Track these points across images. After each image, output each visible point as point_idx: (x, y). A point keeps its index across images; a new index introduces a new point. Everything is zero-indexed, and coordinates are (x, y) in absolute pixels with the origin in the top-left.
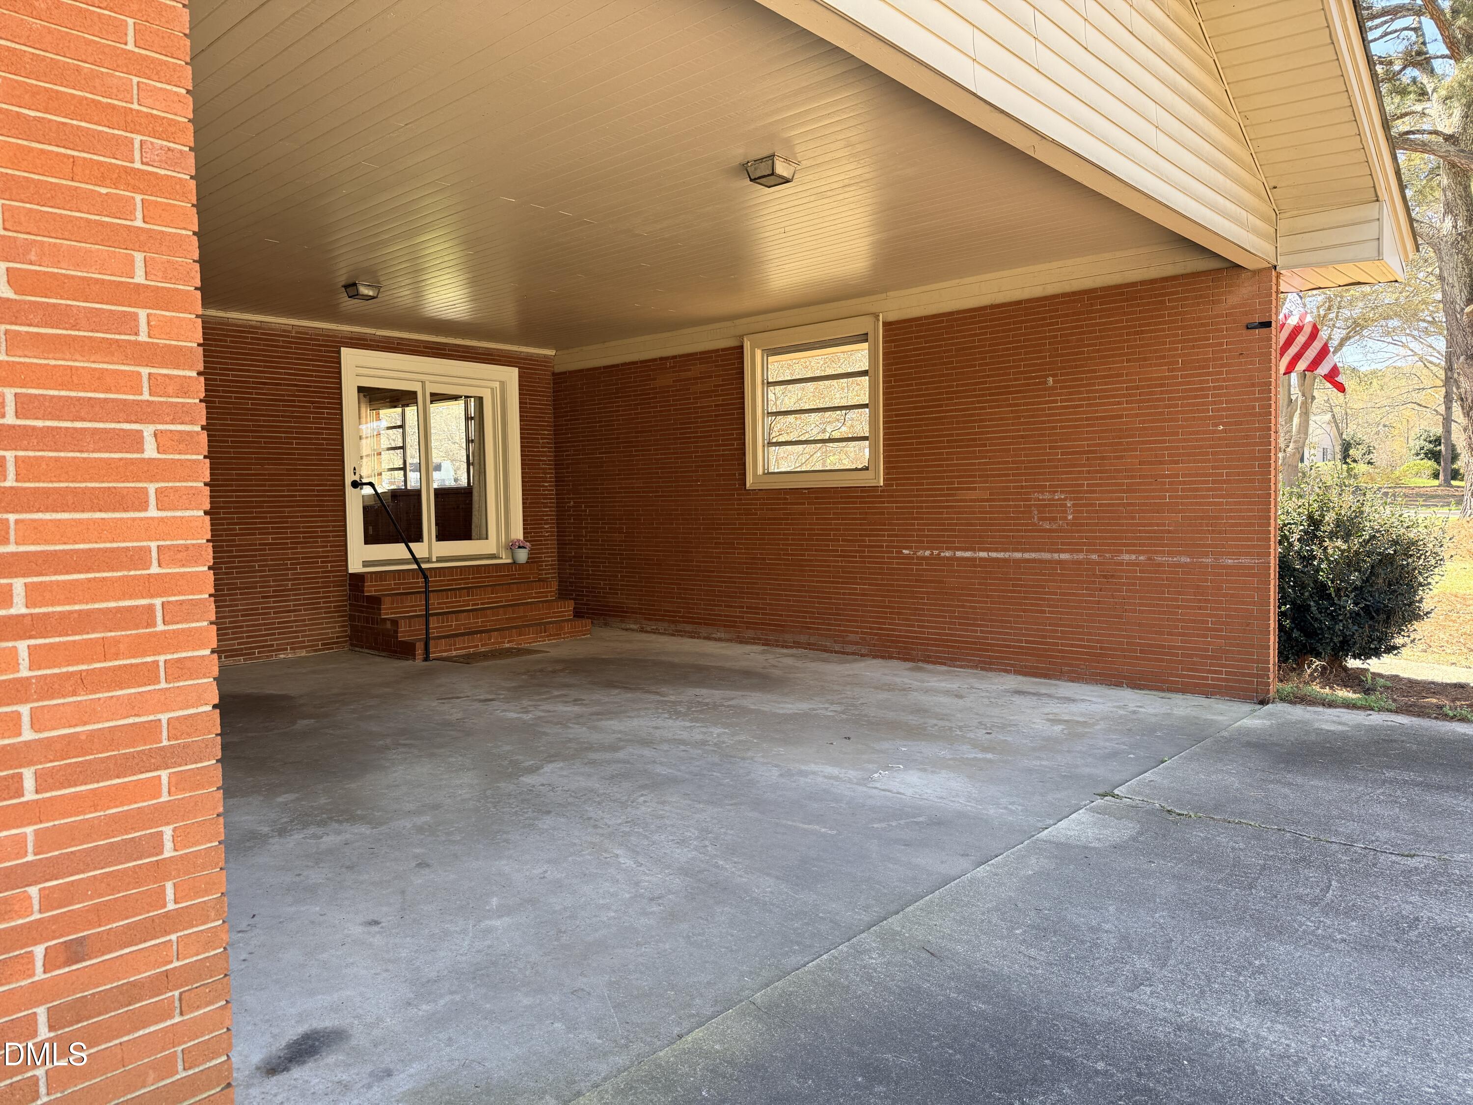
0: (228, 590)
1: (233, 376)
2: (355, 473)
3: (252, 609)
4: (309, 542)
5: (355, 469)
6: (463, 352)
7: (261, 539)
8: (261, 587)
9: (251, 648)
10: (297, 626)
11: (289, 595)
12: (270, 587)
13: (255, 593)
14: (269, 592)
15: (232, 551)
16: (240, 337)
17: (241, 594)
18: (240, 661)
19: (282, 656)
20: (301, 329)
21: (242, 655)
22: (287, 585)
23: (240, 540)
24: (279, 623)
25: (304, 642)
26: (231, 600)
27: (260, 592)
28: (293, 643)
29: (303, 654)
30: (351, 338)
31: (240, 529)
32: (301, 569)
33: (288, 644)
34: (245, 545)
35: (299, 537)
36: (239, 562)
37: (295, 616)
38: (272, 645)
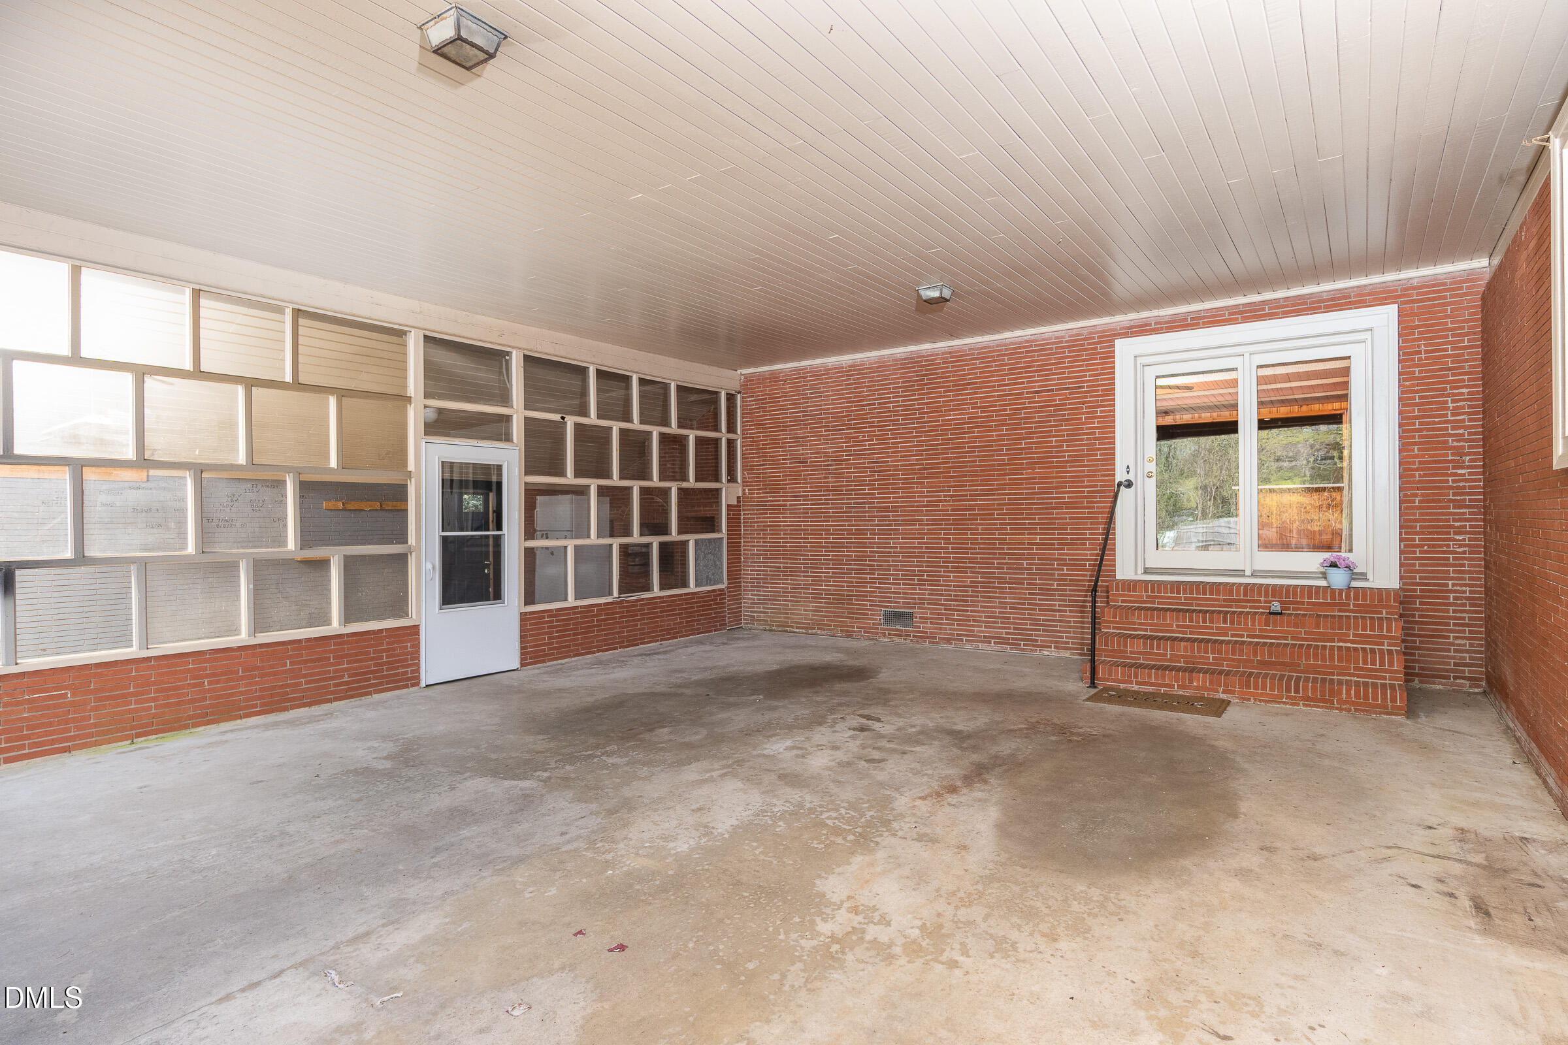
0: (999, 583)
1: (1009, 390)
2: (1128, 472)
3: (1019, 604)
4: (1076, 544)
5: (1128, 467)
6: (1293, 305)
7: (1029, 539)
8: (1028, 584)
9: (1017, 639)
10: (1061, 626)
11: (1055, 595)
12: (1036, 584)
13: (1022, 589)
14: (1035, 589)
15: (1003, 549)
16: (1016, 353)
17: (1010, 588)
18: (1006, 648)
19: (1046, 653)
20: (1075, 332)
21: (1008, 644)
22: (1053, 585)
23: (1010, 539)
24: (1044, 620)
25: (1068, 643)
26: (1000, 593)
27: (1027, 589)
28: (1056, 642)
29: (1066, 655)
30: (1131, 327)
31: (1011, 529)
32: (1067, 570)
33: (1051, 642)
34: (1015, 544)
35: (1067, 539)
36: (1009, 559)
37: (1060, 616)
38: (1036, 641)
